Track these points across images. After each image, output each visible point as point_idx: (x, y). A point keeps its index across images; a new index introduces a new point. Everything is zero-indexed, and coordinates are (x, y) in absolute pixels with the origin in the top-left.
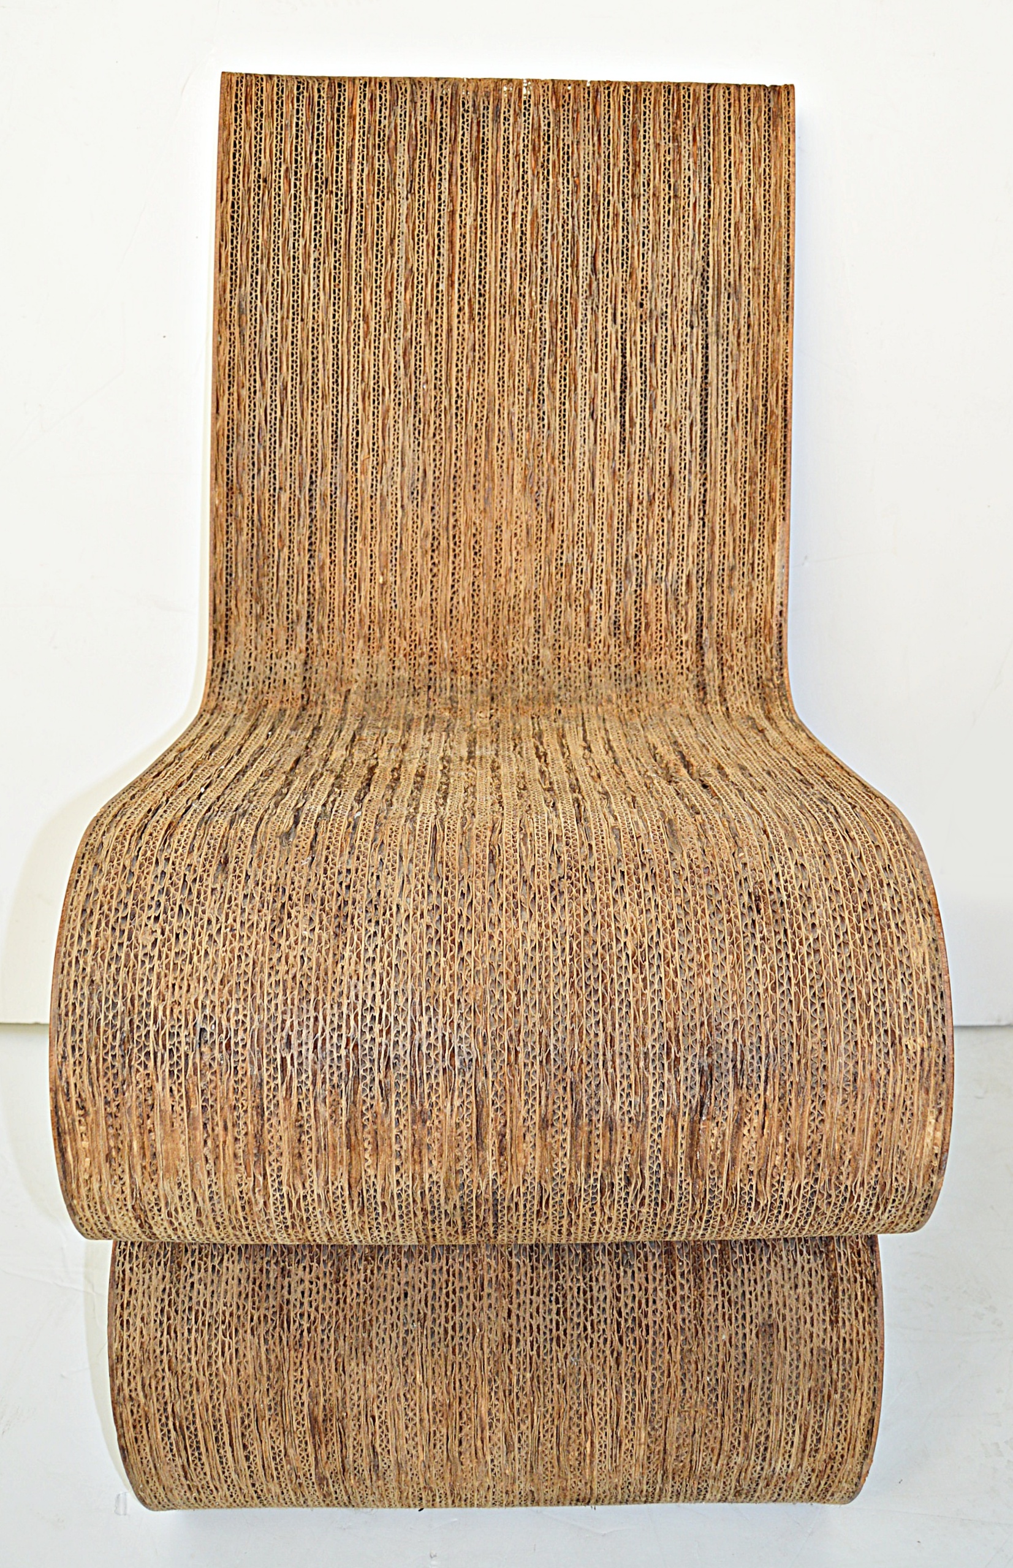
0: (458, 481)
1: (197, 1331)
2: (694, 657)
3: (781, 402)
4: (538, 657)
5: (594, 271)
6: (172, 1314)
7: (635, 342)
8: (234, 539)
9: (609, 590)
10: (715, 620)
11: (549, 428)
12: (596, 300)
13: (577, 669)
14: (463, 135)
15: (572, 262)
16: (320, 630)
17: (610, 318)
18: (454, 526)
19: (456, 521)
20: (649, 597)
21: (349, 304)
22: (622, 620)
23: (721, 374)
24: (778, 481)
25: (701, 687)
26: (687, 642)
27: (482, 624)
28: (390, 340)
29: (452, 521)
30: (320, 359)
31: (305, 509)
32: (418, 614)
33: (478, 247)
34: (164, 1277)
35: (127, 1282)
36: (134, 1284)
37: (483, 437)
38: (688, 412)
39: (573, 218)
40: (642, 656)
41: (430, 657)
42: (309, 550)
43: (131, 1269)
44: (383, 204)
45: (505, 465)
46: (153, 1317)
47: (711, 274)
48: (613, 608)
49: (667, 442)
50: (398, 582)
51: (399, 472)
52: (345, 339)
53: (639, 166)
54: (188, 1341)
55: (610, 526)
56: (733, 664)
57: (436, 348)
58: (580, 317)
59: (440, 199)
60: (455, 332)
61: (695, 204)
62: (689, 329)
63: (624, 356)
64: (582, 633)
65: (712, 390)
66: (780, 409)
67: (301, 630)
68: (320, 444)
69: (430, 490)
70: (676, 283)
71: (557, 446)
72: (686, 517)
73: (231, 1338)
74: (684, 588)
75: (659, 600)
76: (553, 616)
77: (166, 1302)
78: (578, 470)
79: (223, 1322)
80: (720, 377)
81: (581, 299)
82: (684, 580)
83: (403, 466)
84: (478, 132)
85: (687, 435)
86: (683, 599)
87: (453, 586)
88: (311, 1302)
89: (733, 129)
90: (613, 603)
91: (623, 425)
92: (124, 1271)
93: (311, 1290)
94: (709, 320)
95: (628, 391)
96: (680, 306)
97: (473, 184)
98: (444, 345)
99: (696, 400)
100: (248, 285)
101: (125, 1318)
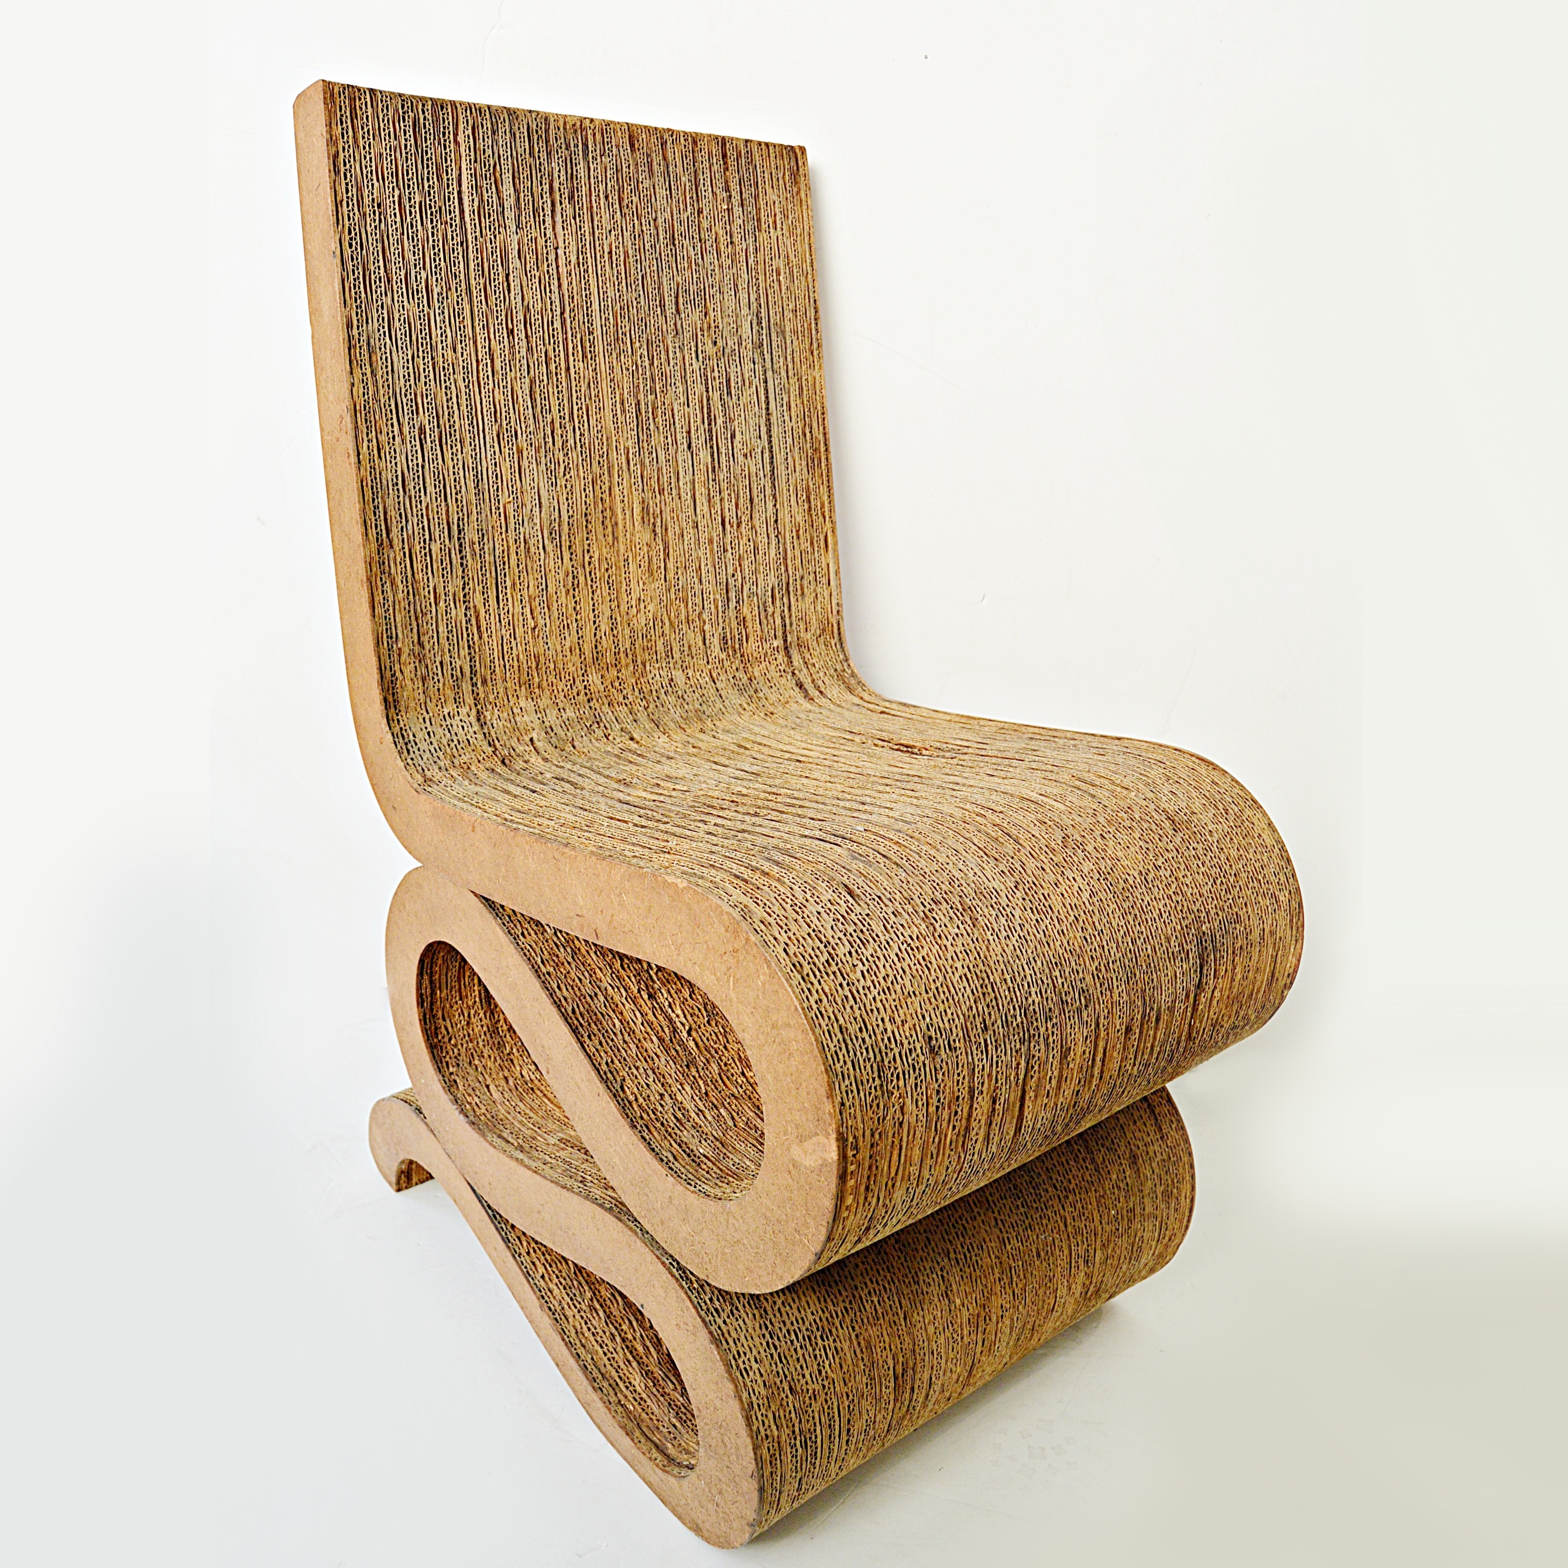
0: (589, 518)
1: (801, 1347)
2: (785, 660)
3: (821, 428)
4: (672, 679)
5: (678, 310)
6: (777, 1343)
7: (714, 378)
8: (391, 599)
9: (717, 607)
10: (794, 626)
11: (657, 462)
12: (681, 337)
13: (705, 685)
14: (559, 171)
15: (660, 301)
16: (484, 682)
17: (694, 355)
18: (590, 563)
19: (591, 557)
20: (746, 611)
21: (475, 342)
22: (728, 634)
23: (778, 405)
24: (825, 498)
25: (801, 686)
26: (778, 647)
27: (622, 655)
28: (516, 378)
29: (587, 559)
30: (454, 400)
31: (456, 559)
32: (568, 653)
33: (583, 286)
34: (754, 1315)
35: (727, 1335)
36: (734, 1334)
37: (606, 473)
38: (759, 440)
39: (657, 259)
40: (748, 665)
41: (586, 694)
42: (464, 602)
43: (725, 1322)
44: (495, 237)
45: (626, 499)
46: (763, 1354)
47: (763, 315)
48: (721, 625)
49: (746, 469)
50: (548, 625)
51: (538, 513)
52: (475, 378)
53: (702, 212)
54: (798, 1359)
55: (712, 550)
56: (814, 661)
57: (557, 387)
58: (671, 355)
59: (545, 235)
60: (572, 371)
61: (746, 250)
62: (752, 365)
63: (707, 391)
64: (701, 651)
65: (773, 419)
66: (821, 435)
67: (466, 687)
68: (463, 490)
69: (566, 528)
70: (739, 323)
71: (665, 479)
72: (766, 536)
73: (828, 1340)
74: (770, 600)
75: (754, 613)
76: (678, 639)
77: (768, 1336)
78: (683, 499)
79: (818, 1329)
80: (778, 408)
81: (670, 338)
82: (770, 593)
83: (540, 507)
84: (572, 168)
85: (760, 462)
86: (770, 610)
87: (595, 622)
88: (871, 1280)
89: (767, 183)
90: (721, 621)
91: (712, 456)
92: (719, 1328)
93: (866, 1269)
94: (766, 357)
95: (713, 423)
96: (744, 343)
97: (573, 221)
98: (564, 384)
99: (764, 429)
100: (375, 320)
101: (742, 1366)
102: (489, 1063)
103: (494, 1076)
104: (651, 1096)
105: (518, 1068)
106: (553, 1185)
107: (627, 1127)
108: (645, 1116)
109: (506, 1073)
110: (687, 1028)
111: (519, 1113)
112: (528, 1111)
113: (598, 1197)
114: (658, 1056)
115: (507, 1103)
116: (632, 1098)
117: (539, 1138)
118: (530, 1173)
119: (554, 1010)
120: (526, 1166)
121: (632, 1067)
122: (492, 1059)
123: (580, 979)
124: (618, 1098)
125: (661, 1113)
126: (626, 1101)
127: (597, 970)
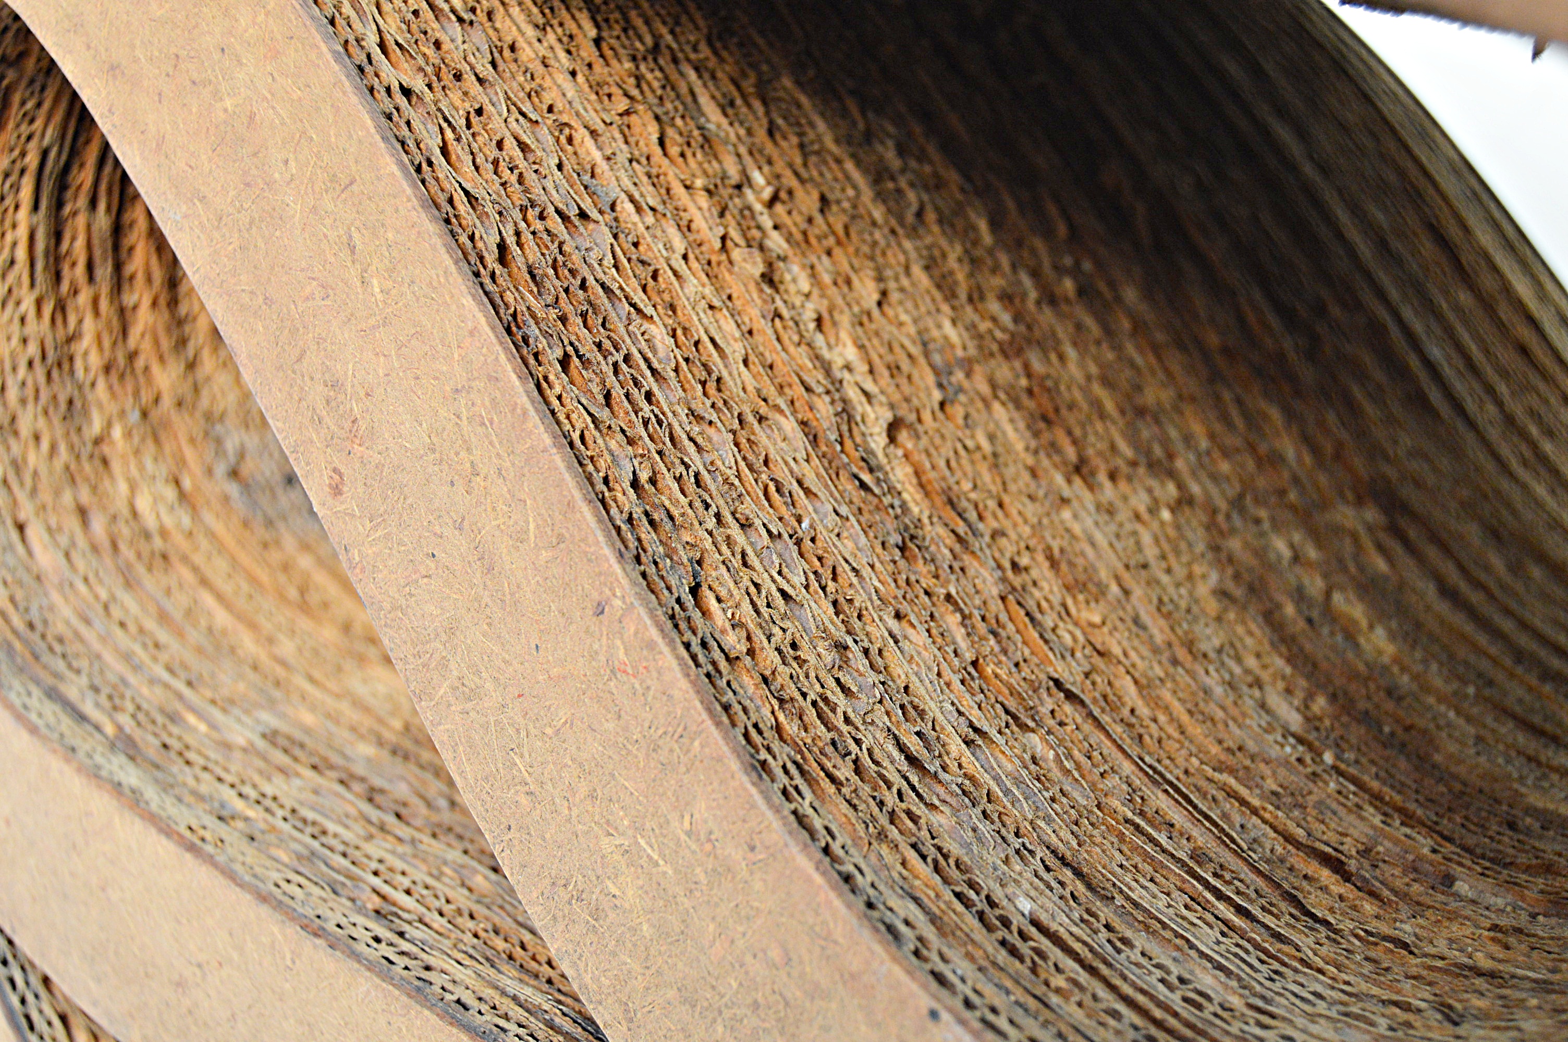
102: (32, 458)
103: (45, 496)
104: (804, 644)
105: (123, 487)
106: (264, 910)
107: (734, 765)
108: (791, 728)
109: (85, 496)
110: (888, 416)
111: (122, 625)
112: (150, 624)
113: (468, 999)
114: (808, 492)
115: (82, 588)
116: (734, 642)
117: (191, 719)
118: (166, 848)
119: (432, 229)
120: (152, 819)
121: (729, 518)
122: (45, 445)
123: (523, 147)
124: (688, 636)
125: (847, 720)
126: (717, 655)
127: (581, 134)
